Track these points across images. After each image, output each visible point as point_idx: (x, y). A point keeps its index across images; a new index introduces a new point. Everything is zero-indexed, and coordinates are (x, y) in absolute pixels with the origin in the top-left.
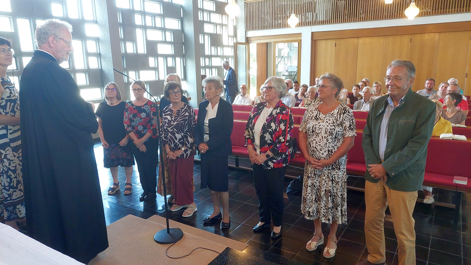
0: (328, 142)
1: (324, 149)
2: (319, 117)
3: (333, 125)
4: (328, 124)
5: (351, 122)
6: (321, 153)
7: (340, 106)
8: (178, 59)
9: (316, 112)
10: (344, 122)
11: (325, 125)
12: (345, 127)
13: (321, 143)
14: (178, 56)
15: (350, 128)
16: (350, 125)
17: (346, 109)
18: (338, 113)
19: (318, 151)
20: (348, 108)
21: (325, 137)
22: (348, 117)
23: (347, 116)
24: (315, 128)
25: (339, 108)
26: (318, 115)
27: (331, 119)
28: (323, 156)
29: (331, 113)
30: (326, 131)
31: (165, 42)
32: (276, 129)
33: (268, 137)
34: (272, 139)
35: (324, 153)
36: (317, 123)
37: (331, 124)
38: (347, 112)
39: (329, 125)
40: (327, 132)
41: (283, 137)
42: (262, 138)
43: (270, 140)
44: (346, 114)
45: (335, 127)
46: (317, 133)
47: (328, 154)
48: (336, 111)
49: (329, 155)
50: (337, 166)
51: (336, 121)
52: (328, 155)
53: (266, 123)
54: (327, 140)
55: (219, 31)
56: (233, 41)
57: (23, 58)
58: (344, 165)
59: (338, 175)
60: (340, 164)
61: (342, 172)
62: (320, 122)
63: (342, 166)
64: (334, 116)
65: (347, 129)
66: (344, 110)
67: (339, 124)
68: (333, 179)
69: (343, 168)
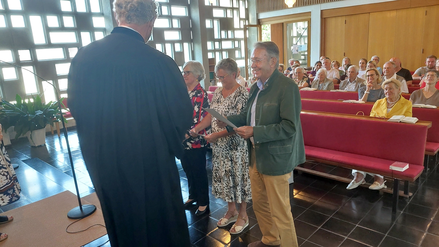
3: (228, 108)
5: (243, 104)
7: (238, 89)
8: (186, 45)
9: (219, 95)
10: (238, 104)
11: (222, 108)
12: (238, 109)
14: (186, 41)
15: (242, 110)
20: (243, 91)
22: (242, 99)
29: (229, 96)
31: (172, 29)
38: (242, 95)
39: (225, 108)
45: (229, 110)
48: (233, 94)
51: (231, 104)
55: (229, 15)
56: (245, 24)
57: (36, 50)
58: (243, 146)
59: (236, 155)
60: (238, 144)
61: (241, 153)
62: (219, 105)
63: (240, 147)
64: (231, 99)
65: (239, 111)
66: (239, 93)
67: (233, 106)
68: (232, 159)
69: (242, 149)
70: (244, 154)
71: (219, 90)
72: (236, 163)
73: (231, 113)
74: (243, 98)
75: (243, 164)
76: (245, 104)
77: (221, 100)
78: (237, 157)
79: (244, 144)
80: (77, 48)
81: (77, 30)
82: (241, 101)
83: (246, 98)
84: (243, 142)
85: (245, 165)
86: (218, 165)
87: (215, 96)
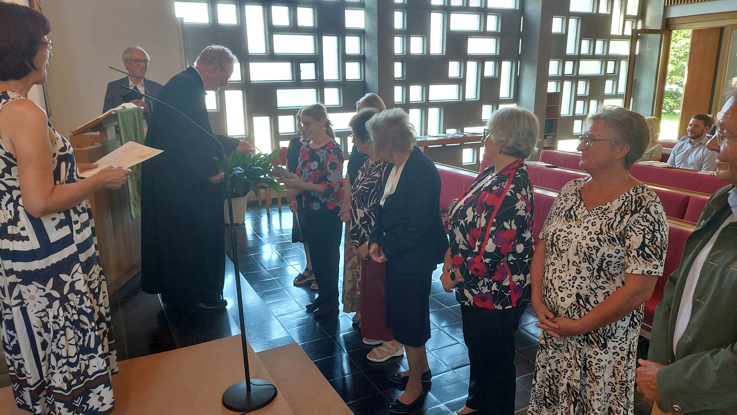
0: (580, 275)
1: (567, 288)
2: (574, 212)
3: (598, 239)
4: (585, 233)
5: (646, 236)
7: (631, 192)
8: (506, 65)
9: (574, 200)
10: (630, 234)
11: (580, 234)
12: (630, 247)
13: (563, 275)
14: (506, 59)
15: (641, 252)
16: (643, 245)
17: (641, 203)
18: (619, 209)
19: (555, 290)
20: (647, 200)
21: (575, 264)
22: (642, 223)
23: (640, 220)
24: (558, 237)
25: (627, 198)
27: (598, 222)
28: (562, 304)
29: (604, 207)
30: (577, 250)
33: (459, 236)
34: (466, 243)
35: (566, 299)
40: (579, 252)
41: (479, 244)
43: (464, 244)
44: (637, 215)
46: (560, 249)
47: (576, 304)
48: (617, 204)
49: (577, 306)
50: (598, 337)
51: (609, 228)
52: (574, 305)
53: (462, 206)
54: (579, 270)
55: (603, 10)
56: (634, 28)
57: (250, 64)
58: (623, 340)
59: (600, 360)
60: (609, 334)
61: (614, 356)
62: (571, 226)
63: (614, 341)
64: (608, 215)
65: (631, 252)
66: (636, 204)
67: (615, 237)
68: (588, 365)
69: (620, 348)
70: (622, 362)
71: (574, 188)
72: (595, 379)
73: (606, 255)
74: (648, 221)
75: (616, 383)
76: (651, 235)
77: (576, 213)
78: (602, 364)
79: (626, 335)
80: (313, 65)
81: (318, 32)
82: (641, 227)
83: (655, 220)
84: (624, 331)
85: (621, 387)
86: (557, 366)
87: (561, 202)
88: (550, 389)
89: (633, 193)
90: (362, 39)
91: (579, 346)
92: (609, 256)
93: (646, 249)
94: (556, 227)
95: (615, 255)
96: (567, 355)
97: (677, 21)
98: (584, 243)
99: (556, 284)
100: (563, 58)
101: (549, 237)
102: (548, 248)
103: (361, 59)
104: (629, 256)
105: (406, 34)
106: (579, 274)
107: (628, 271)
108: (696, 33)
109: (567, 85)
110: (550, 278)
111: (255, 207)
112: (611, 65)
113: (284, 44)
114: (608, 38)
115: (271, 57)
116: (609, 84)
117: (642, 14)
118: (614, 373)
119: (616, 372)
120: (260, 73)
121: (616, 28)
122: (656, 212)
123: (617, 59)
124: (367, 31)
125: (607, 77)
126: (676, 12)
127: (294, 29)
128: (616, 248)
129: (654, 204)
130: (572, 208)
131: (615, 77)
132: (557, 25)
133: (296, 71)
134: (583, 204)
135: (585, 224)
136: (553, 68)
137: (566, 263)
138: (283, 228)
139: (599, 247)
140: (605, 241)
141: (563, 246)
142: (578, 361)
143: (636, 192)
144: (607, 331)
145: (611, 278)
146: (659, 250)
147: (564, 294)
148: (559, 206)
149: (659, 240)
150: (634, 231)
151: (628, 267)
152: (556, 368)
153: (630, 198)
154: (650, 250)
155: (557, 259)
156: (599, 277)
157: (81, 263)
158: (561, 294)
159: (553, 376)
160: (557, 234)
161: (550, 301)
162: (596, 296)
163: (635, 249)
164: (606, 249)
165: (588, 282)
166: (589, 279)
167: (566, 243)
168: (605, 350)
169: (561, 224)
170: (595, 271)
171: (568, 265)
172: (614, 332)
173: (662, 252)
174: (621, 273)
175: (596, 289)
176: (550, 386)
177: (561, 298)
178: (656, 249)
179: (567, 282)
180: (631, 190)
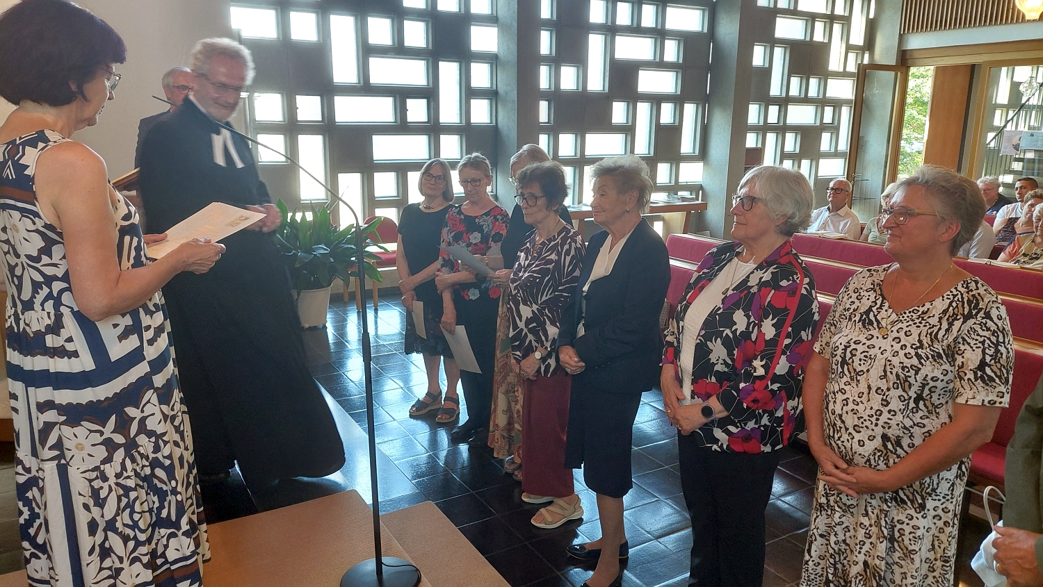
0: (888, 408)
1: (867, 427)
2: (875, 316)
3: (917, 355)
4: (897, 347)
5: (987, 351)
6: (856, 440)
7: (959, 287)
8: (690, 109)
9: (872, 299)
10: (962, 348)
11: (889, 348)
12: (962, 366)
13: (861, 408)
14: (691, 100)
15: (979, 374)
16: (983, 365)
17: (977, 304)
18: (945, 312)
19: (847, 429)
20: (986, 300)
21: (879, 391)
22: (981, 333)
23: (977, 328)
24: (854, 352)
25: (954, 296)
26: (874, 309)
28: (861, 450)
29: (921, 309)
30: (885, 371)
32: (746, 334)
33: (718, 352)
34: (729, 362)
35: (867, 442)
36: (862, 338)
37: (909, 350)
38: (981, 314)
40: (888, 373)
41: (763, 363)
42: (702, 352)
43: (725, 363)
44: (973, 321)
45: (921, 363)
46: (855, 370)
47: (882, 449)
48: (940, 305)
49: (883, 452)
50: (913, 494)
51: (931, 340)
52: (879, 451)
53: (719, 308)
54: (886, 400)
55: (819, 36)
56: (859, 62)
57: (336, 97)
58: (948, 498)
59: (916, 528)
60: (929, 490)
61: (935, 521)
62: (873, 336)
63: (935, 500)
64: (929, 320)
65: (966, 374)
66: (970, 306)
67: (941, 352)
68: (897, 535)
69: (943, 509)
70: (945, 528)
71: (870, 280)
72: (908, 554)
73: (929, 377)
74: (988, 329)
75: (936, 560)
76: (993, 350)
77: (879, 318)
78: (919, 533)
79: (953, 490)
80: (426, 100)
81: (433, 55)
82: (978, 338)
83: (998, 328)
84: (949, 485)
85: (943, 566)
86: (845, 535)
87: (850, 300)
88: (836, 569)
89: (963, 290)
90: (494, 67)
91: (885, 507)
92: (934, 379)
93: (988, 370)
94: (850, 337)
95: (941, 377)
96: (866, 521)
97: (916, 55)
98: (895, 361)
99: (850, 420)
100: (766, 100)
101: (839, 352)
102: (835, 367)
103: (491, 95)
104: (961, 379)
105: (556, 62)
106: (886, 406)
107: (961, 400)
108: (940, 72)
109: (771, 137)
110: (838, 411)
111: (339, 302)
112: (828, 111)
113: (385, 71)
114: (825, 75)
115: (366, 88)
116: (826, 137)
117: (869, 44)
118: (933, 545)
119: (936, 543)
120: (349, 110)
121: (835, 64)
122: (1000, 318)
123: (837, 104)
124: (501, 56)
125: (823, 127)
126: (916, 42)
127: (399, 50)
128: (943, 367)
129: (996, 305)
130: (870, 309)
131: (834, 128)
132: (758, 56)
133: (401, 110)
134: (887, 305)
135: (895, 334)
136: (754, 114)
137: (866, 391)
138: (379, 333)
139: (920, 366)
140: (928, 358)
141: (860, 365)
142: (883, 528)
143: (967, 287)
144: (926, 485)
145: (933, 410)
146: (1005, 371)
147: (863, 436)
148: (848, 306)
149: (1004, 356)
150: (969, 344)
151: (960, 394)
152: (844, 538)
153: (959, 296)
154: (993, 371)
155: (850, 384)
156: (917, 410)
157: (156, 390)
158: (857, 437)
159: (840, 550)
160: (851, 348)
161: (840, 445)
162: (911, 436)
163: (971, 370)
164: (928, 370)
165: (899, 417)
166: (902, 413)
167: (865, 360)
168: (923, 513)
169: (856, 334)
170: (912, 401)
171: (869, 393)
172: (935, 486)
173: (1008, 373)
174: (947, 402)
175: (911, 427)
176: (834, 565)
177: (859, 441)
178: (1000, 369)
179: (867, 418)
180: (960, 285)
